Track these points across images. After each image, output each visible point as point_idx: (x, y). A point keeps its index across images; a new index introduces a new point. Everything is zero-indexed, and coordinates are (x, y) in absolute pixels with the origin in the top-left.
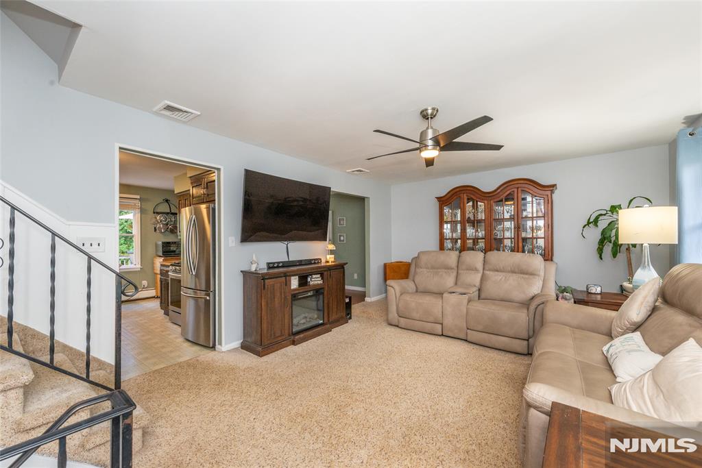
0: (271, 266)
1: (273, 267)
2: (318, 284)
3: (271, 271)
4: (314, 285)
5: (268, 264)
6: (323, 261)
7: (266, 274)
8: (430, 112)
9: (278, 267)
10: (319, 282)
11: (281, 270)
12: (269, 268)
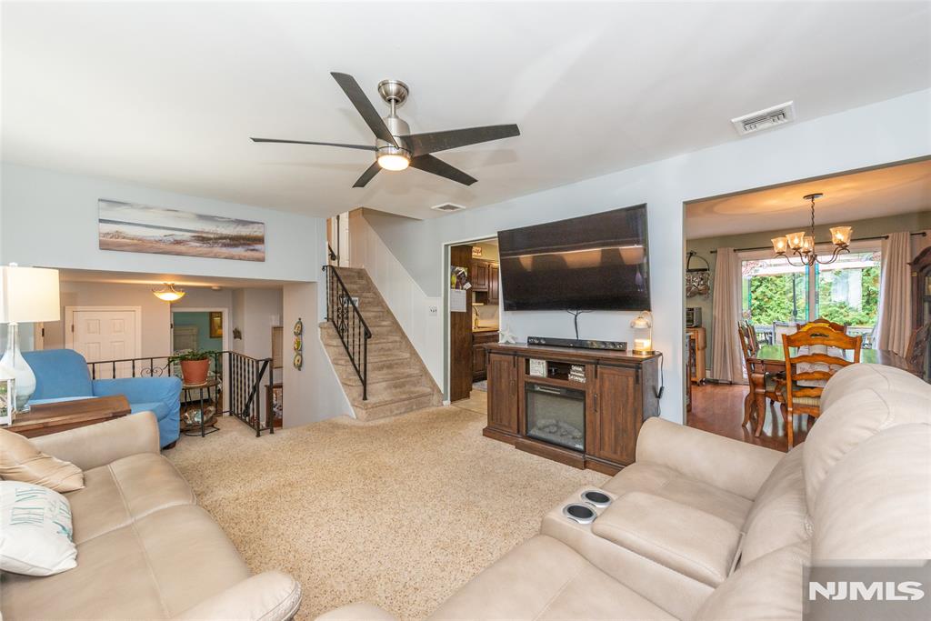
0: (531, 341)
1: (534, 344)
2: (579, 382)
3: (532, 347)
4: (573, 381)
5: (529, 338)
6: (629, 348)
7: (525, 350)
8: (393, 88)
9: (539, 344)
10: (581, 380)
11: (543, 348)
12: (530, 344)
